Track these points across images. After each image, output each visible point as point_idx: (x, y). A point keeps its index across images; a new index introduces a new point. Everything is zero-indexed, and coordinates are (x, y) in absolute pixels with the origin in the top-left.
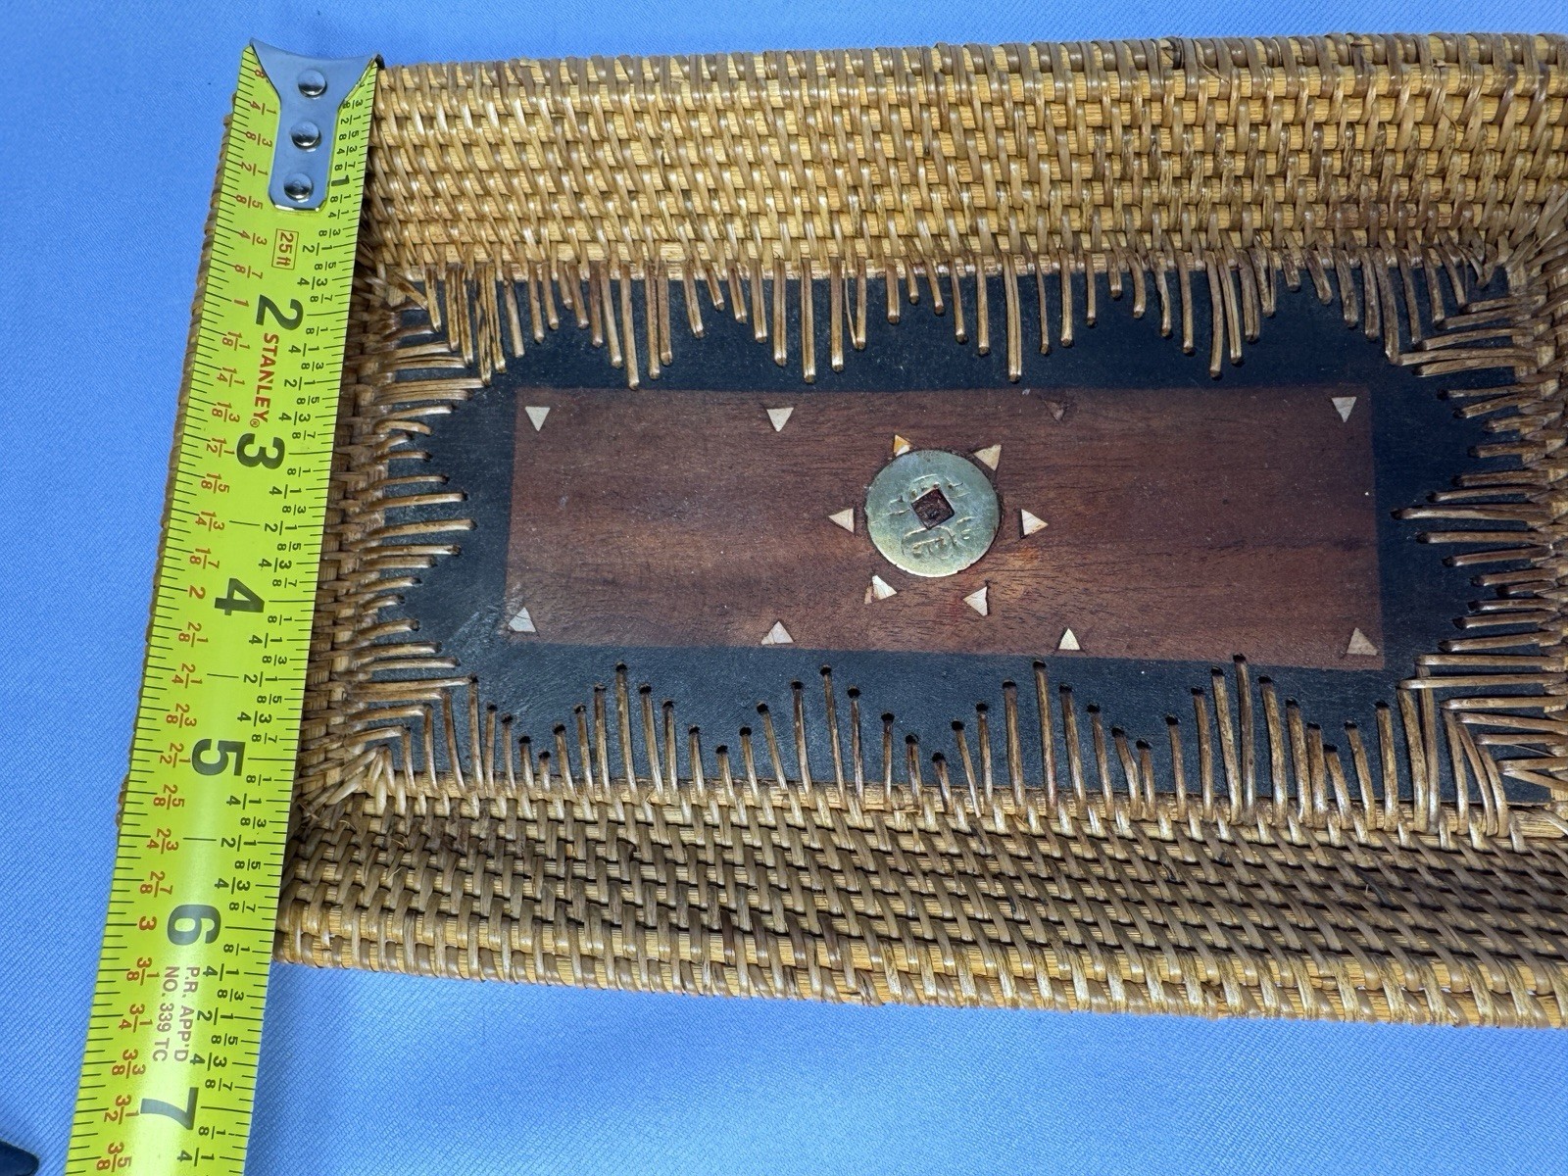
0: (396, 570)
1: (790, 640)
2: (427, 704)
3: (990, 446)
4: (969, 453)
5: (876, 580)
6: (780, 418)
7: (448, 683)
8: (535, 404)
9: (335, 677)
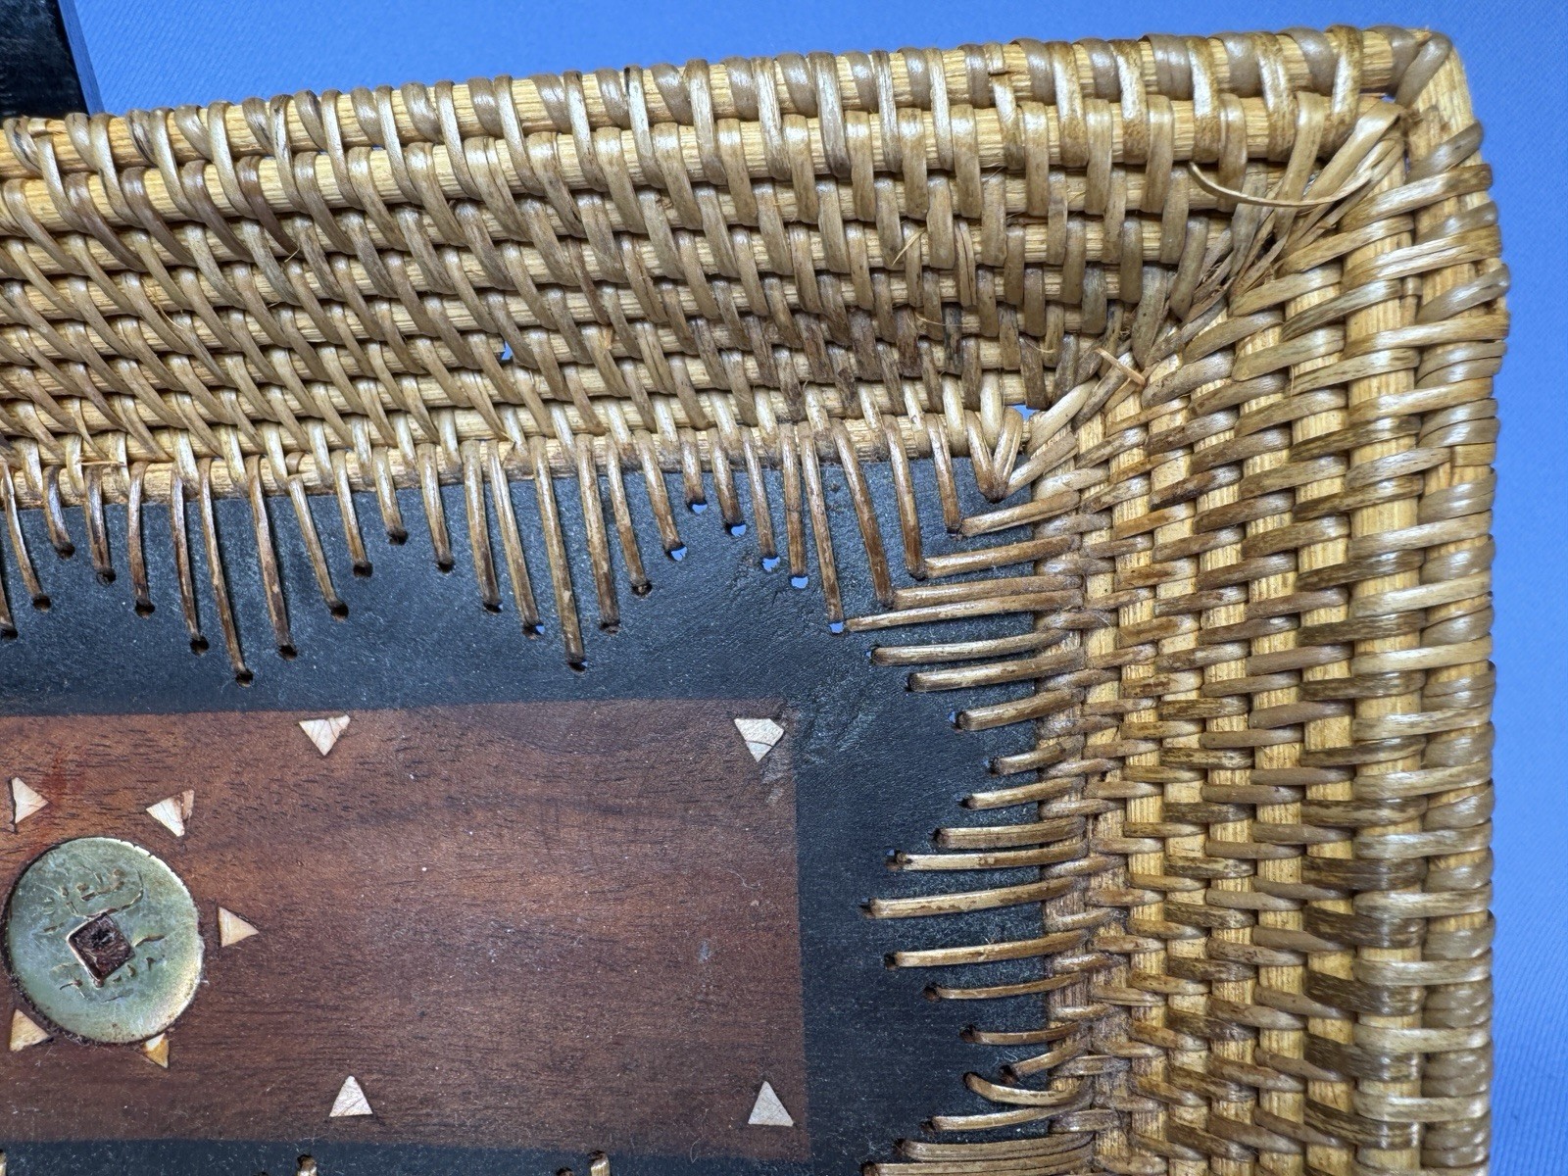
0: (1007, 822)
1: (304, 725)
2: (922, 579)
3: (27, 1049)
4: (57, 1034)
5: (178, 830)
6: (351, 1101)
7: (886, 618)
8: (777, 1130)
9: (1106, 618)
